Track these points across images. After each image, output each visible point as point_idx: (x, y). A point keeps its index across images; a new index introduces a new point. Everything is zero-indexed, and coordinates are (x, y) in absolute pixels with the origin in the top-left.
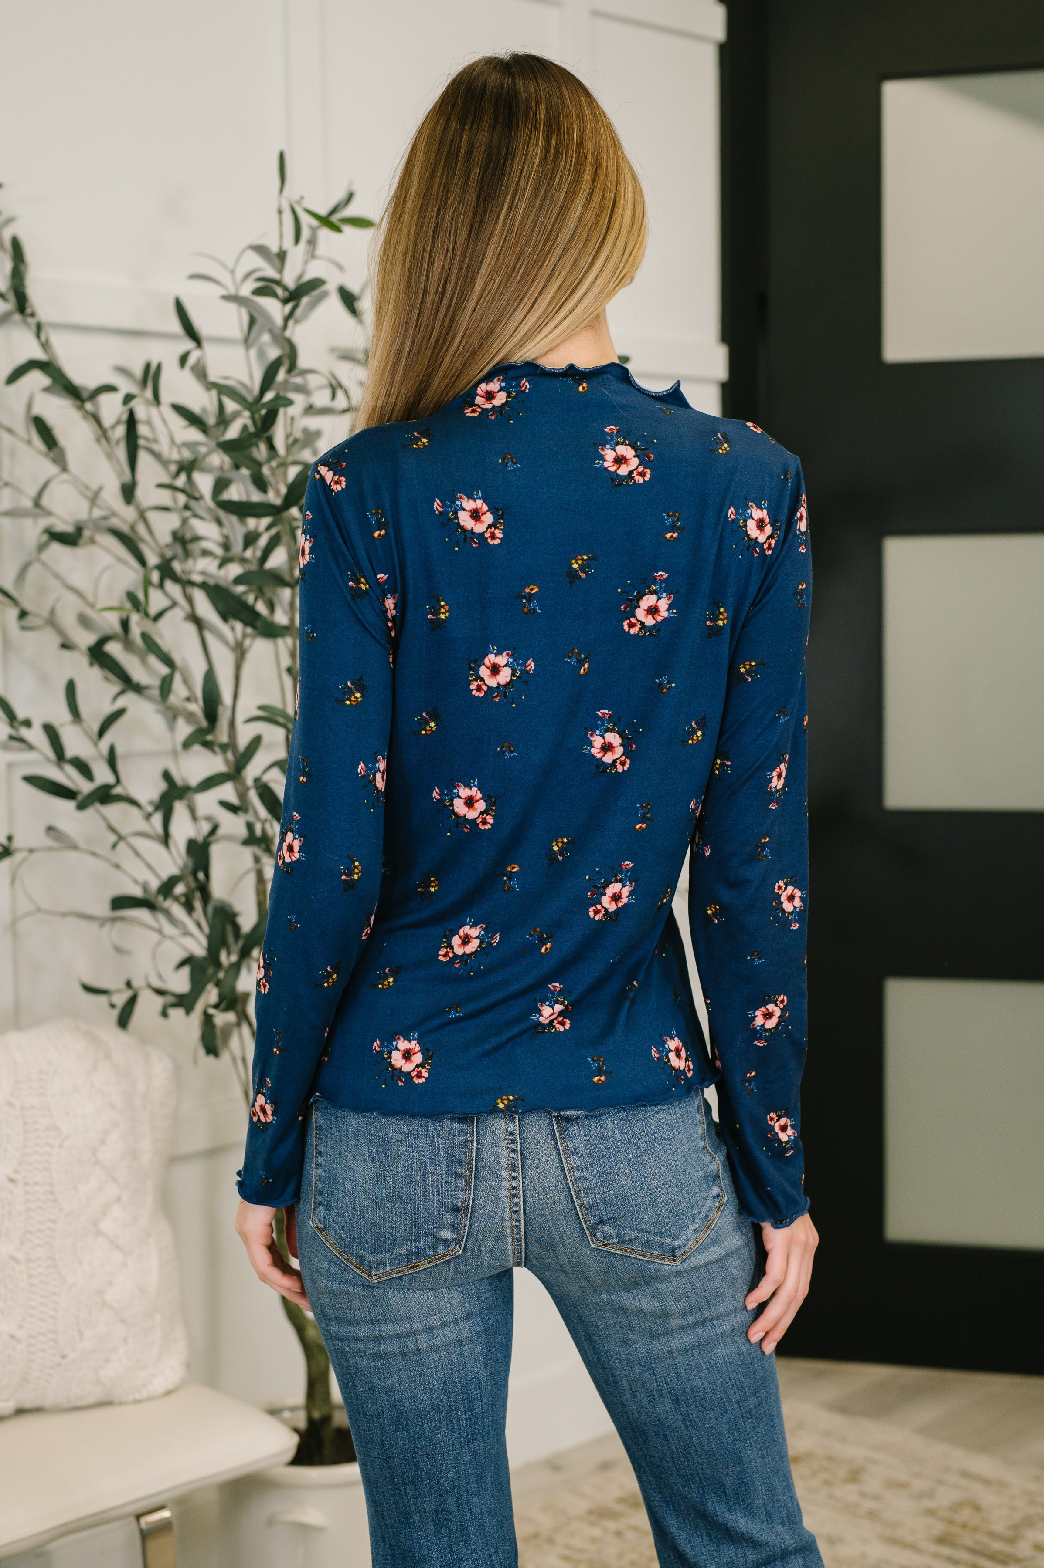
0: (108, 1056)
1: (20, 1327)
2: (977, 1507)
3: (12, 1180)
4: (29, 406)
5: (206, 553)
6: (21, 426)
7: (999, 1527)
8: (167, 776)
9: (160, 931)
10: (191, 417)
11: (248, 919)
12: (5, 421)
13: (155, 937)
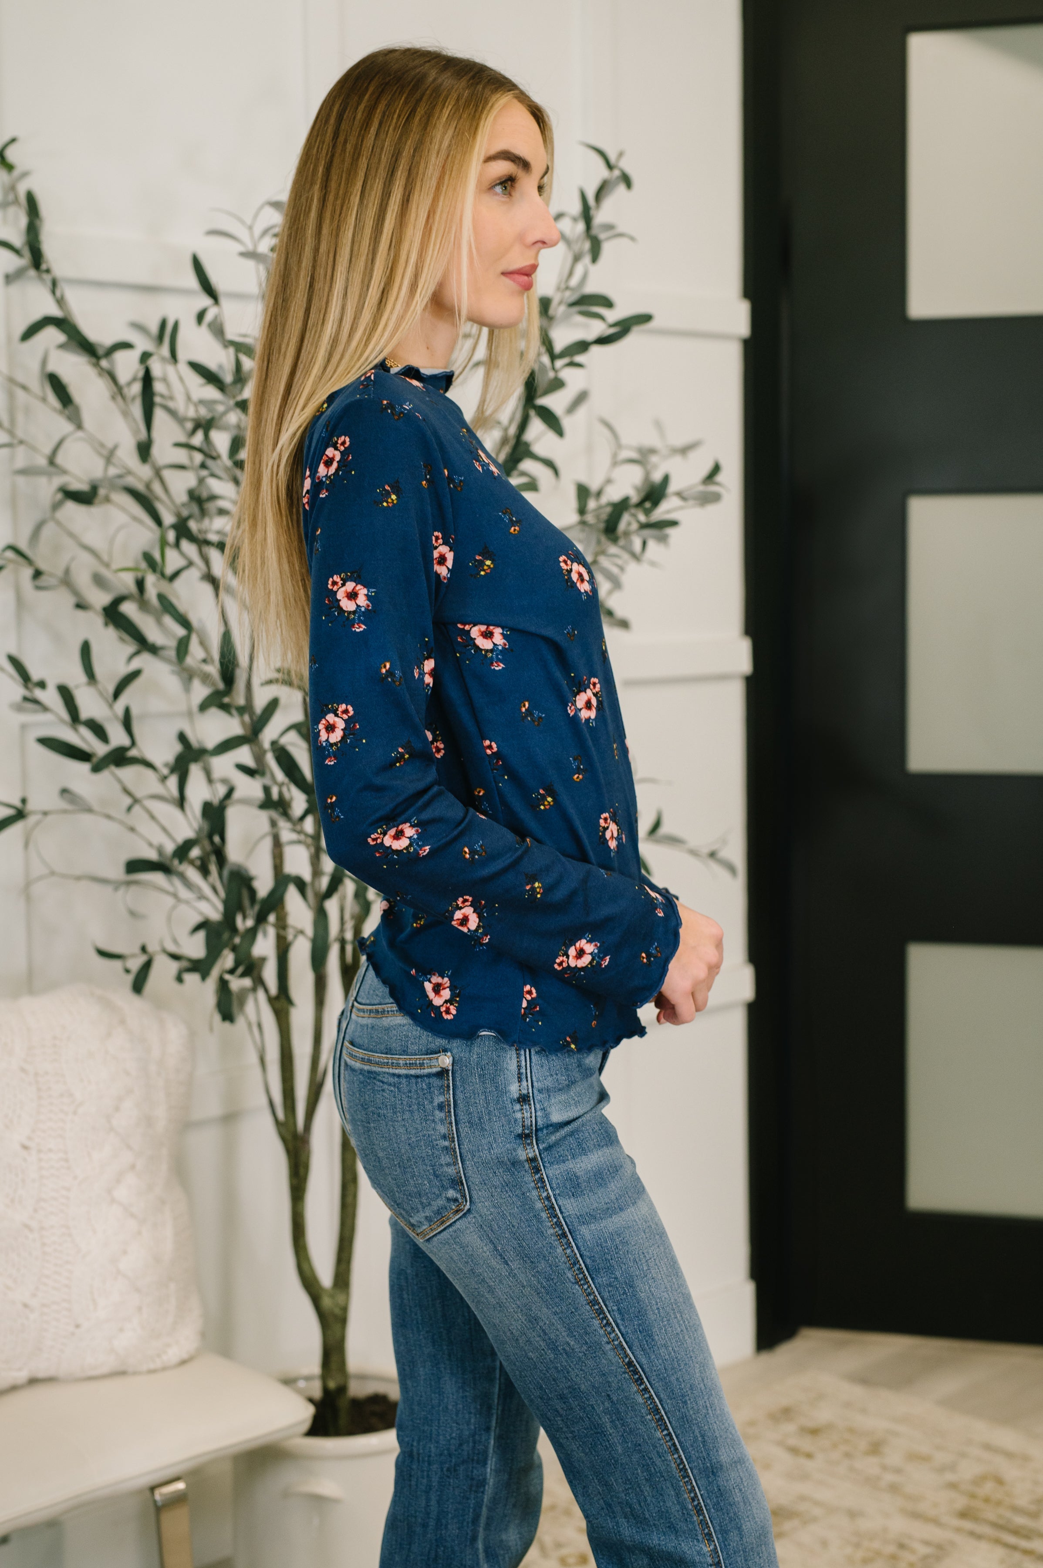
0: (123, 1022)
1: (34, 1295)
2: (1000, 1481)
3: (25, 1147)
4: (44, 362)
5: (222, 512)
6: (35, 382)
7: (1023, 1501)
8: (182, 738)
9: (175, 895)
10: (210, 377)
11: (263, 885)
12: (20, 378)
13: (170, 901)
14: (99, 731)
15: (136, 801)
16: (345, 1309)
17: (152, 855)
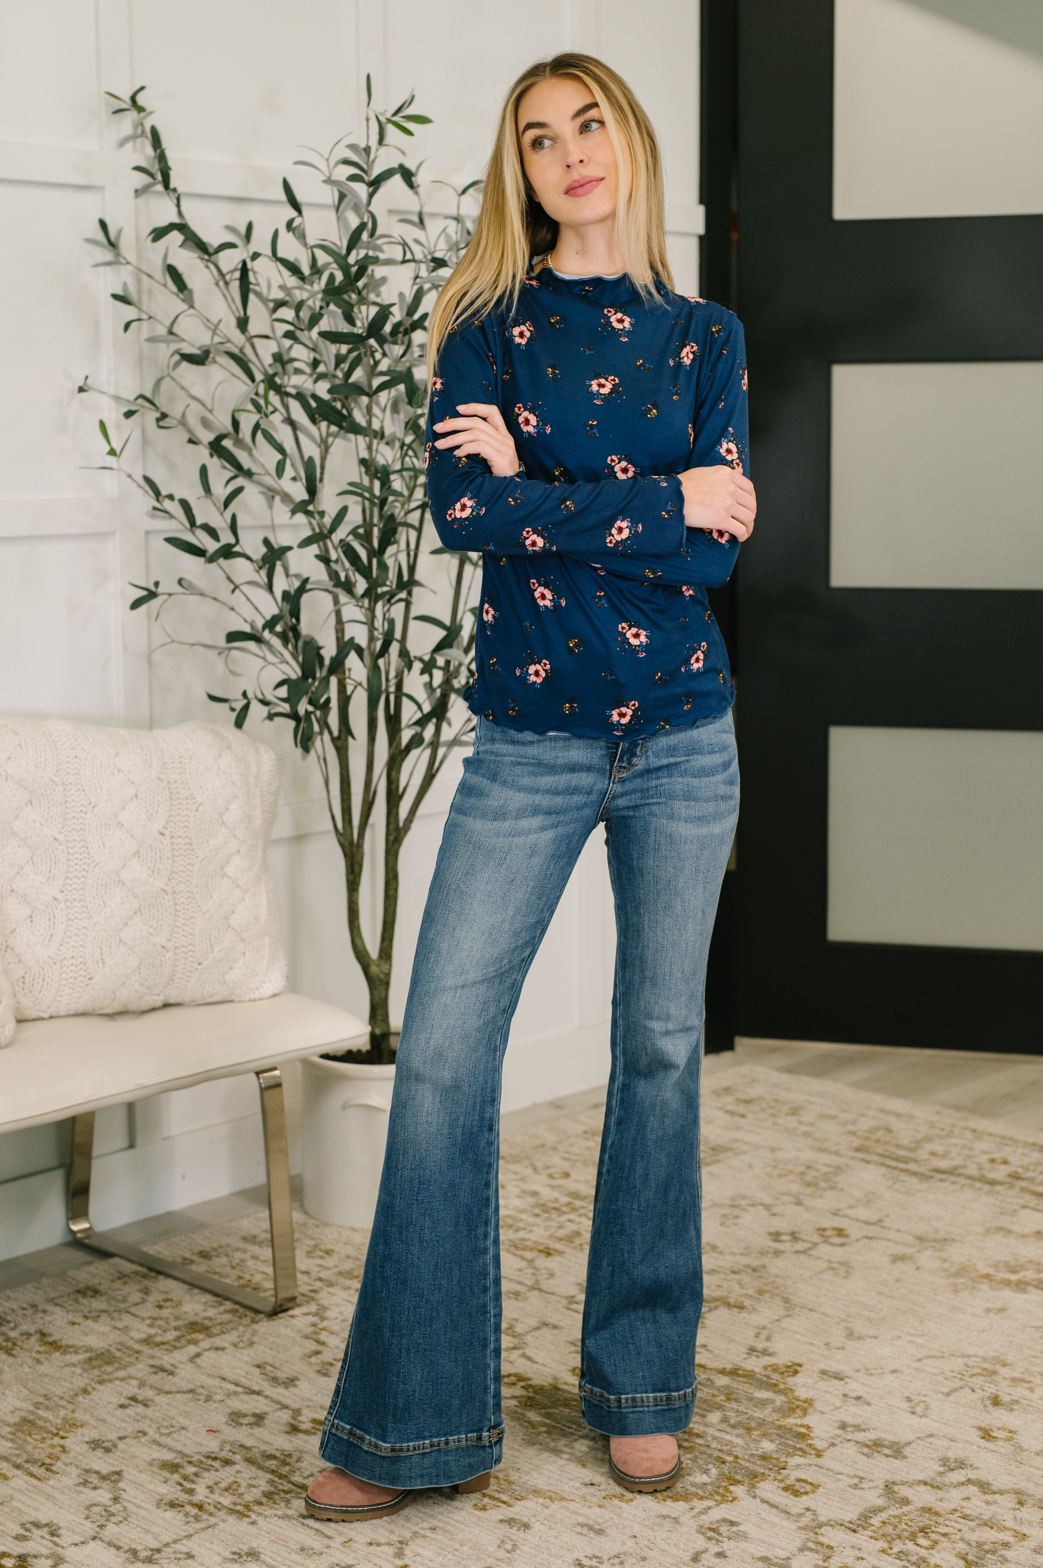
0: (229, 747)
1: (169, 940)
2: (889, 1131)
3: (162, 834)
4: (165, 257)
5: (298, 371)
6: (159, 272)
7: (905, 1142)
8: (266, 542)
9: (264, 658)
10: (294, 268)
11: (329, 651)
12: (145, 268)
13: (261, 663)
14: (212, 532)
15: (236, 587)
16: (388, 975)
17: (247, 629)
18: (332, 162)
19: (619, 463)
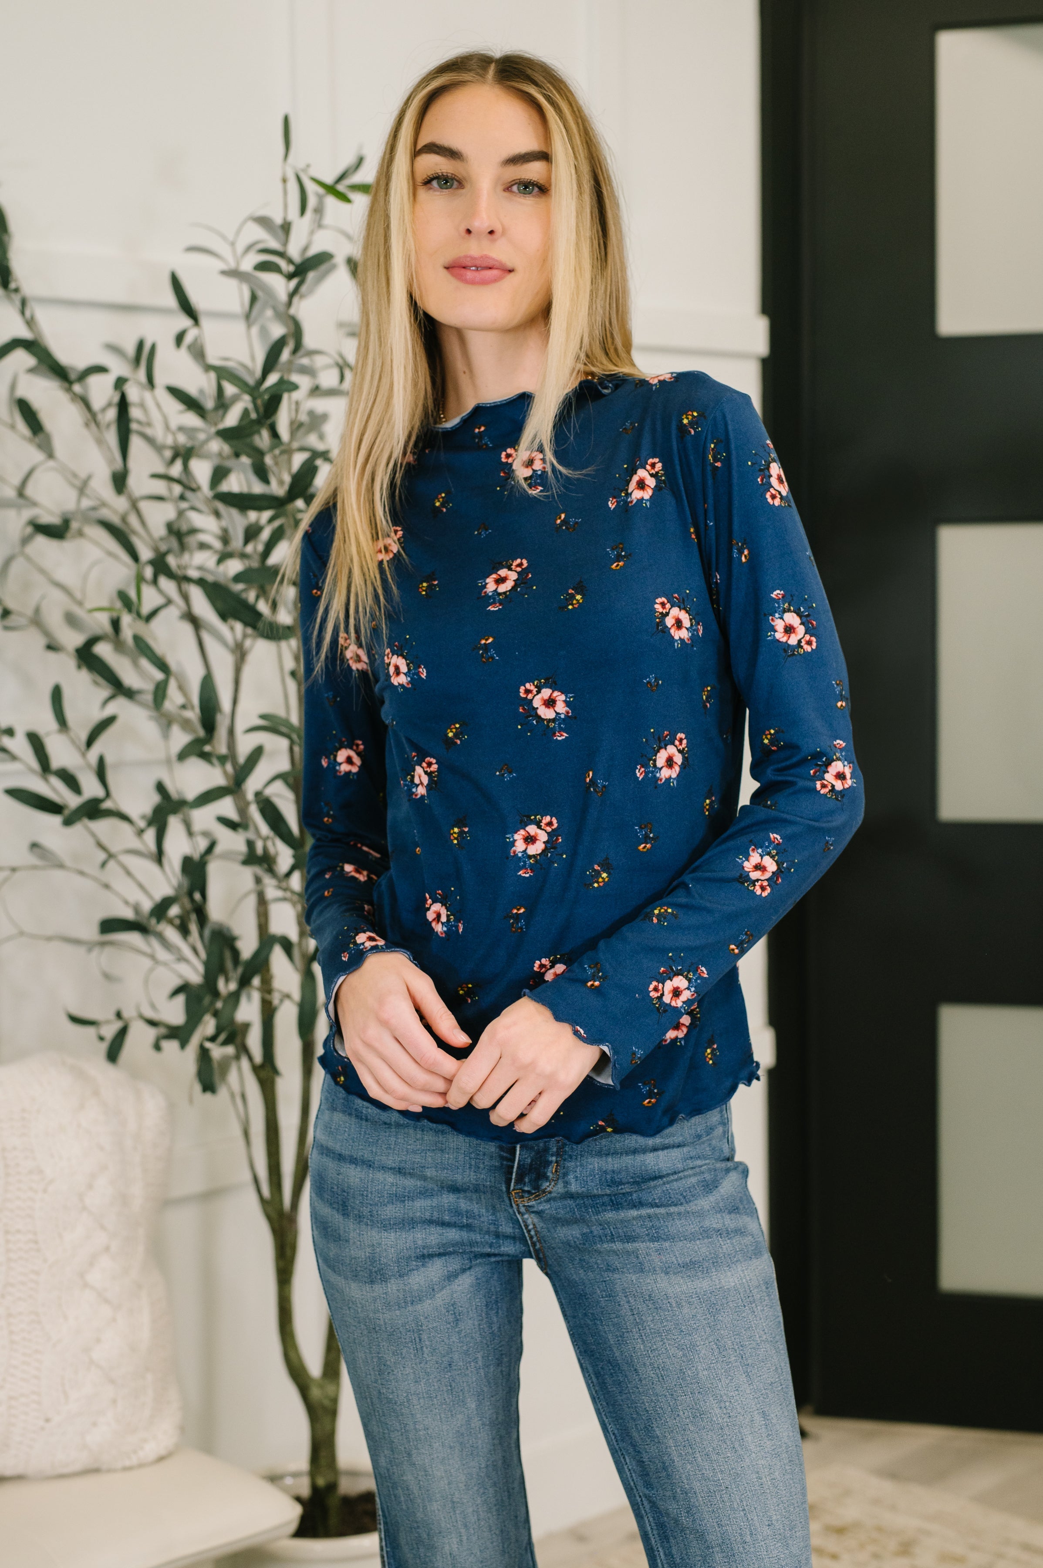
0: (96, 1093)
4: (13, 387)
5: (203, 546)
8: (161, 788)
9: (152, 957)
10: (190, 403)
14: (71, 781)
15: (111, 856)
16: (334, 1403)
17: (128, 914)
18: (240, 247)
19: (539, 692)
